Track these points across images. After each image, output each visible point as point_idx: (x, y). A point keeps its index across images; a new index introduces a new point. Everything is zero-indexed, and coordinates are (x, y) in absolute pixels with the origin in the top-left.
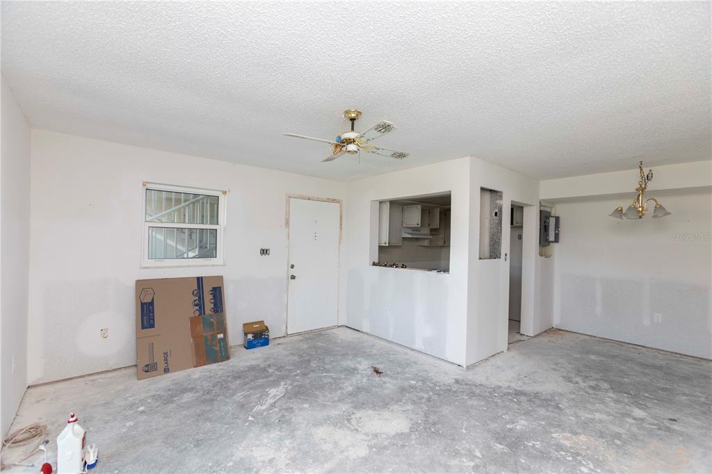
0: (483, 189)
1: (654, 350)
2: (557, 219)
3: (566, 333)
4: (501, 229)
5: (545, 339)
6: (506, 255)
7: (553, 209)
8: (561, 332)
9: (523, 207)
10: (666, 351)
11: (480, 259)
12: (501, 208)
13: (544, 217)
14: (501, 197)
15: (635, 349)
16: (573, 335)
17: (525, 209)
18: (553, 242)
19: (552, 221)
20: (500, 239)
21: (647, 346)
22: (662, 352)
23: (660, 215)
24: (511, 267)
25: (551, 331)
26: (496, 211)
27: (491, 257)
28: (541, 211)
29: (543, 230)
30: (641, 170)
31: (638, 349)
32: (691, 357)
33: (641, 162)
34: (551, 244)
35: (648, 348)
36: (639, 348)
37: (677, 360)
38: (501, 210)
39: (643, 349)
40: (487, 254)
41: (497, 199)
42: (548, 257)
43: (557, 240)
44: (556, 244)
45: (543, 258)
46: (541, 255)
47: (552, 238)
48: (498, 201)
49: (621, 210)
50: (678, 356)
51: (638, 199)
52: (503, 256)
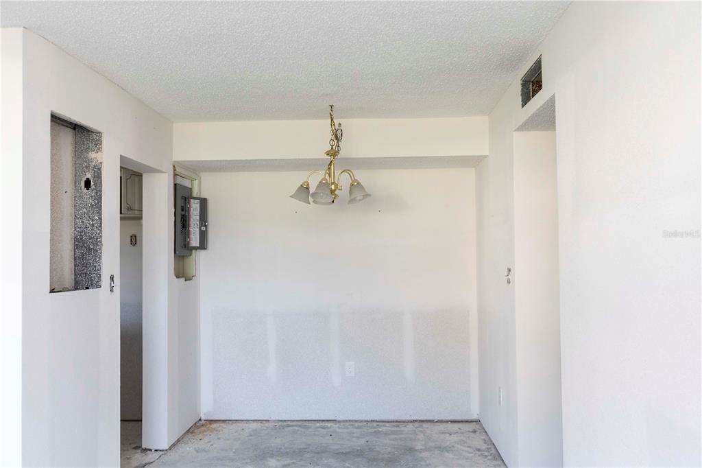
0: (56, 120)
1: (347, 424)
2: (204, 203)
3: (224, 425)
4: (100, 219)
5: (188, 448)
6: (112, 278)
7: (196, 182)
8: (214, 426)
9: (140, 175)
10: (362, 421)
11: (52, 291)
12: (99, 169)
13: (182, 198)
14: (98, 145)
15: (324, 428)
16: (234, 426)
17: (146, 179)
18: (196, 248)
19: (195, 206)
20: (97, 242)
21: (339, 418)
22: (356, 424)
23: (358, 198)
24: (123, 306)
25: (199, 427)
26: (89, 176)
27: (77, 286)
28: (175, 185)
29: (179, 225)
30: (332, 120)
31: (327, 427)
32: (388, 422)
33: (331, 106)
34: (194, 251)
35: (339, 421)
36: (329, 424)
37: (375, 432)
38: (98, 175)
39: (335, 426)
40: (68, 278)
41: (88, 150)
42: (190, 279)
43: (203, 245)
44: (202, 253)
45: (182, 280)
46: (178, 276)
47: (195, 241)
48: (92, 155)
49: (307, 188)
50: (375, 424)
51: (329, 169)
52: (105, 281)
